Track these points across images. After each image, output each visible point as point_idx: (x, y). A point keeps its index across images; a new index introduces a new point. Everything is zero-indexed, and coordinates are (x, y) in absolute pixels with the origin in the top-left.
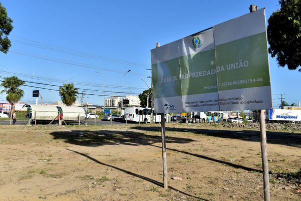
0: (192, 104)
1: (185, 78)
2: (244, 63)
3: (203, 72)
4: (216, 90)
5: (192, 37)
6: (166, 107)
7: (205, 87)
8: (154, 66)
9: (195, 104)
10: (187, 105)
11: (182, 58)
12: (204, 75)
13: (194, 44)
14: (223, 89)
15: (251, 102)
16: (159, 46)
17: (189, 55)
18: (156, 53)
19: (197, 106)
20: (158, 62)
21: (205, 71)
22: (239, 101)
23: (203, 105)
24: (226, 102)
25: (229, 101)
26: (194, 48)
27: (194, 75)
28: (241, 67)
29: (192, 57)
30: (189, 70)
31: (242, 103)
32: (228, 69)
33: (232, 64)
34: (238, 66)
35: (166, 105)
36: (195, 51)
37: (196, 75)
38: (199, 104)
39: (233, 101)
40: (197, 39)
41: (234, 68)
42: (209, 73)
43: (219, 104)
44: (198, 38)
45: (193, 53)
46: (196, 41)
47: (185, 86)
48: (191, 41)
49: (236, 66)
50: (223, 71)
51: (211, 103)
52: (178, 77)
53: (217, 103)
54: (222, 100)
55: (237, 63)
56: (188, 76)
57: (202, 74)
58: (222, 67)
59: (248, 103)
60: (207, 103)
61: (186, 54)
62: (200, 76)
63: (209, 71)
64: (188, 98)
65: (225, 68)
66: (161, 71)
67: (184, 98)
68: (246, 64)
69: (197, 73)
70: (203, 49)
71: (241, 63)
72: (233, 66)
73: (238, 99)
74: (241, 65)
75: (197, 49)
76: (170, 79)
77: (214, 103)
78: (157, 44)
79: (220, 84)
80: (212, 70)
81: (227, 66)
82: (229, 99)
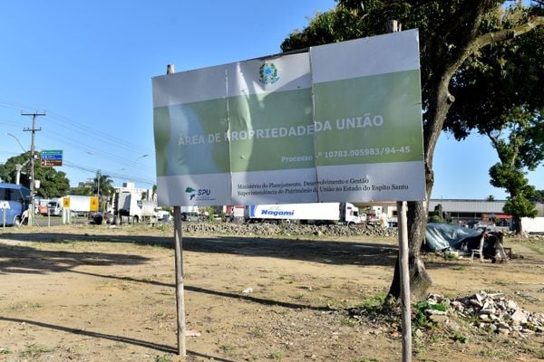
0: (254, 190)
1: (244, 139)
2: (375, 119)
3: (281, 129)
4: (313, 164)
5: (261, 63)
6: (189, 194)
7: (283, 159)
8: (161, 111)
9: (262, 190)
10: (243, 191)
11: (234, 100)
12: (281, 136)
13: (262, 76)
14: (327, 163)
15: (385, 188)
16: (173, 70)
17: (253, 96)
18: (165, 83)
19: (264, 193)
20: (172, 103)
21: (285, 129)
22: (362, 185)
23: (280, 192)
24: (334, 186)
25: (341, 186)
26: (262, 82)
27: (260, 133)
28: (368, 126)
29: (260, 98)
30: (253, 123)
31: (366, 188)
32: (338, 126)
33: (348, 120)
34: (362, 123)
35: (189, 190)
36: (264, 88)
37: (265, 134)
38: (269, 189)
39: (349, 185)
40: (270, 66)
41: (353, 126)
42: (292, 132)
43: (316, 190)
44: (272, 65)
45: (260, 92)
47: (242, 156)
48: (258, 70)
49: (356, 124)
50: (327, 130)
51: (298, 188)
52: (223, 137)
53: (312, 187)
54: (323, 182)
55: (359, 119)
56: (250, 133)
57: (278, 134)
58: (327, 122)
59: (379, 189)
60: (290, 188)
61: (247, 92)
62: (273, 136)
63: (292, 128)
64: (248, 178)
65: (333, 125)
66: (180, 122)
67: (238, 177)
68: (378, 120)
69: (267, 130)
70: (281, 88)
71: (367, 118)
72: (351, 123)
73: (360, 181)
74: (368, 122)
75: (269, 85)
76: (202, 139)
77: (306, 187)
78: (169, 66)
79: (320, 154)
80: (299, 127)
81: (338, 121)
82: (340, 182)
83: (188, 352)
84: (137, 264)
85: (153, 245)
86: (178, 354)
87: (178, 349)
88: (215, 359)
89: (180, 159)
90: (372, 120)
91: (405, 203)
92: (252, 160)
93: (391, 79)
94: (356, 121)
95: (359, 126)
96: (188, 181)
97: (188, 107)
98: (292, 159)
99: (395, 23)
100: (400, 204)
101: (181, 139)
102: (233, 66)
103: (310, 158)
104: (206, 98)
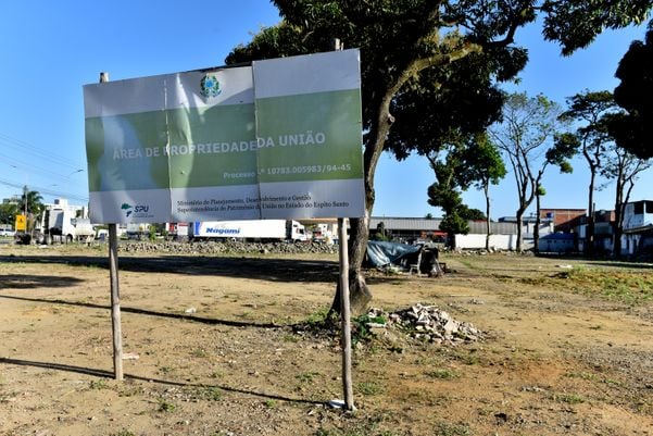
0: (195, 206)
1: (184, 154)
2: (317, 137)
3: (223, 145)
4: (255, 181)
5: (202, 75)
6: (125, 211)
7: (226, 175)
8: (93, 122)
9: (203, 206)
10: (186, 207)
11: (173, 113)
12: (223, 151)
13: (203, 89)
14: (270, 179)
15: (326, 205)
16: (107, 78)
17: (194, 109)
18: (97, 92)
19: (206, 209)
20: (105, 114)
21: (228, 145)
22: (304, 202)
23: (223, 209)
24: (277, 203)
25: (284, 202)
26: (204, 95)
27: (201, 149)
28: (310, 143)
29: (201, 112)
30: (193, 137)
31: (308, 205)
32: (281, 143)
33: (291, 137)
34: (305, 140)
36: (205, 102)
37: (206, 149)
38: (209, 206)
39: (291, 202)
40: (211, 78)
41: (296, 144)
42: (235, 147)
43: (259, 207)
44: (214, 78)
45: (201, 106)
46: (210, 84)
47: (182, 169)
48: (199, 81)
49: (299, 141)
50: (270, 146)
51: (243, 205)
52: (162, 151)
53: (255, 204)
54: (266, 199)
55: (302, 136)
56: (191, 148)
57: (220, 149)
58: (270, 139)
59: (321, 206)
60: (232, 205)
61: (187, 105)
62: (215, 151)
63: (235, 144)
64: (188, 195)
65: (276, 141)
66: (114, 134)
67: (178, 194)
68: (320, 138)
69: (209, 145)
70: (225, 101)
71: (310, 136)
72: (293, 140)
73: (302, 198)
74: (310, 139)
75: (210, 99)
76: (139, 153)
77: (248, 204)
78: (102, 74)
79: (262, 170)
80: (241, 143)
81: (281, 138)
82: (282, 199)
83: (125, 376)
84: (69, 286)
85: (88, 266)
86: (114, 378)
87: (114, 373)
88: (155, 381)
89: (116, 173)
90: (314, 137)
91: (346, 220)
92: (192, 176)
93: (333, 97)
94: (299, 138)
95: (302, 143)
96: (123, 197)
97: (122, 118)
98: (234, 176)
99: (338, 41)
100: (340, 221)
101: (116, 152)
102: (172, 77)
103: (252, 174)
104: (140, 109)
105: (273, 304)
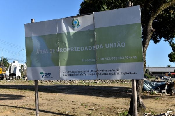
0: (70, 74)
1: (65, 52)
2: (122, 44)
3: (81, 47)
4: (95, 63)
5: (72, 19)
6: (41, 75)
7: (82, 60)
8: (28, 39)
9: (73, 73)
10: (65, 74)
11: (61, 34)
12: (81, 50)
13: (73, 25)
14: (102, 62)
15: (126, 73)
16: (34, 21)
17: (69, 33)
18: (30, 27)
19: (74, 75)
20: (33, 35)
21: (83, 47)
22: (117, 72)
23: (81, 75)
24: (104, 72)
25: (108, 72)
26: (73, 27)
28: (119, 47)
29: (71, 34)
30: (69, 45)
31: (118, 74)
32: (106, 47)
33: (110, 44)
34: (116, 46)
35: (41, 73)
36: (74, 30)
37: (74, 49)
38: (76, 73)
39: (111, 72)
40: (76, 20)
41: (113, 47)
42: (86, 48)
43: (97, 74)
44: (77, 20)
45: (72, 31)
46: (76, 22)
47: (64, 58)
48: (71, 22)
49: (114, 46)
51: (89, 73)
52: (56, 50)
53: (95, 73)
54: (100, 71)
55: (115, 44)
56: (68, 49)
57: (80, 49)
58: (101, 45)
59: (124, 74)
60: (85, 73)
61: (66, 32)
62: (78, 50)
63: (86, 47)
64: (66, 69)
65: (104, 46)
66: (36, 44)
67: (62, 68)
68: (123, 45)
69: (75, 48)
70: (80, 30)
72: (111, 45)
73: (116, 71)
74: (119, 45)
75: (76, 28)
76: (47, 51)
77: (92, 73)
78: (32, 19)
79: (98, 59)
80: (89, 47)
81: (106, 45)
89: (37, 60)
90: (120, 44)
91: (135, 80)
92: (68, 61)
93: (129, 27)
94: (114, 45)
95: (115, 47)
96: (40, 70)
97: (40, 37)
98: (86, 61)
99: (130, 3)
100: (133, 81)
101: (38, 51)
102: (60, 20)
103: (94, 60)
104: (48, 33)
105: (102, 109)
